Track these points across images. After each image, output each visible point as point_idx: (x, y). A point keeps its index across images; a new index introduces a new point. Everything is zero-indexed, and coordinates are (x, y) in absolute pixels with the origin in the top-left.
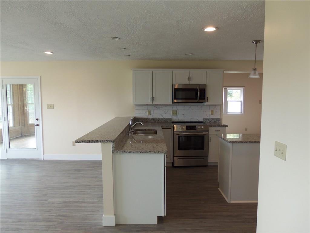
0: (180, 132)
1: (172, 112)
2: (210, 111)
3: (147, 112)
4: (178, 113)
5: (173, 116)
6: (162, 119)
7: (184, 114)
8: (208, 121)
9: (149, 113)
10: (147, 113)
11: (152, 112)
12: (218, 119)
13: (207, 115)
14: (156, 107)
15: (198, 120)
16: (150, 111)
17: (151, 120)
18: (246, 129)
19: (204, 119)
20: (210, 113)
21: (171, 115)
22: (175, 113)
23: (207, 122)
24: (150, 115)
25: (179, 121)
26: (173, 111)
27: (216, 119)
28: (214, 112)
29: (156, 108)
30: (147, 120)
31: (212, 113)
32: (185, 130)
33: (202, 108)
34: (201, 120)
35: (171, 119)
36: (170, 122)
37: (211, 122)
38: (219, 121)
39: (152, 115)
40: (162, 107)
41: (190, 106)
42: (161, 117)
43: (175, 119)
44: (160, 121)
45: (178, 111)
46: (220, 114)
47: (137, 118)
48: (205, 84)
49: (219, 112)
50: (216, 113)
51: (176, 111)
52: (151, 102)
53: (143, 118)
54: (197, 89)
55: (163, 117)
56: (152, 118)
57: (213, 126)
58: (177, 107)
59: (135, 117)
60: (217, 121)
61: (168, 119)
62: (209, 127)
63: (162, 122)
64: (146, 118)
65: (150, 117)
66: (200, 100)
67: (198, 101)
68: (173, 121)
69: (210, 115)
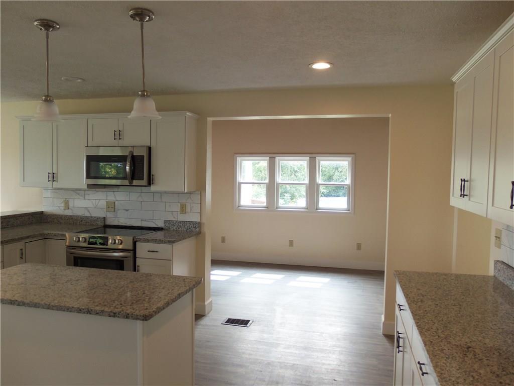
0: (77, 249)
1: (107, 205)
2: (179, 204)
3: (62, 203)
4: (116, 207)
5: (108, 213)
7: (127, 210)
8: (175, 228)
9: (67, 204)
10: (63, 205)
11: (71, 205)
12: (194, 223)
13: (172, 214)
14: (79, 194)
15: (156, 224)
16: (68, 201)
17: (67, 220)
18: (359, 247)
19: (165, 222)
20: (179, 209)
21: (105, 210)
23: (172, 229)
24: (68, 209)
25: (120, 224)
27: (190, 222)
28: (188, 209)
29: (78, 196)
30: (61, 218)
31: (183, 210)
32: (85, 246)
33: (162, 197)
34: (161, 224)
35: (102, 219)
37: (180, 229)
38: (198, 229)
39: (72, 210)
40: (89, 194)
41: (139, 193)
42: (87, 214)
43: (111, 219)
44: (84, 221)
45: (116, 203)
46: (200, 213)
47: (45, 215)
48: (149, 145)
49: (197, 208)
50: (191, 210)
51: (114, 202)
52: (50, 182)
53: (55, 215)
54: (127, 156)
55: (90, 214)
56: (71, 216)
57: (142, 240)
58: (114, 195)
59: (42, 212)
60: (192, 229)
61: (98, 218)
62: (137, 243)
63: (88, 224)
64: (60, 215)
65: (68, 213)
66: (134, 181)
67: (131, 183)
68: (108, 222)
69: (179, 213)
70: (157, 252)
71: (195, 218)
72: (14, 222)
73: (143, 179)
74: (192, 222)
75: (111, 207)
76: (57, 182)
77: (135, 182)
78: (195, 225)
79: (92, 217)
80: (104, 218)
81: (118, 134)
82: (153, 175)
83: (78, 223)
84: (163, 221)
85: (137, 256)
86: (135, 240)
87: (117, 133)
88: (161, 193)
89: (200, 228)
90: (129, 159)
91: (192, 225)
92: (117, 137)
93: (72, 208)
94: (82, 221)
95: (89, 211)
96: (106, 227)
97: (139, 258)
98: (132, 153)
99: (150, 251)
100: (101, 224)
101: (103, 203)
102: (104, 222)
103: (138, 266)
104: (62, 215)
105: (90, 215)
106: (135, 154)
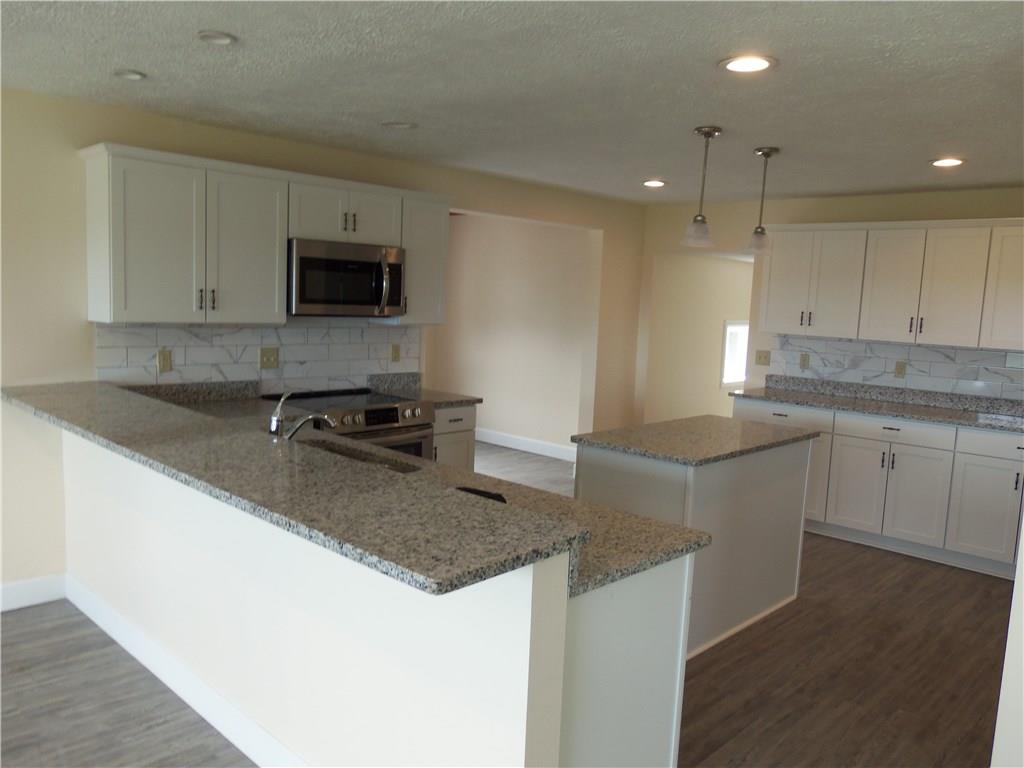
1: (262, 356)
2: (390, 346)
4: (281, 358)
5: (264, 372)
6: (222, 385)
7: (302, 363)
9: (167, 363)
10: (157, 362)
11: (178, 359)
13: (379, 364)
14: (197, 336)
15: (354, 384)
16: (170, 352)
17: (174, 394)
19: (371, 378)
21: (259, 366)
22: (271, 359)
24: (171, 369)
26: (264, 352)
28: (402, 353)
29: (195, 339)
31: (396, 356)
32: (362, 427)
33: (365, 335)
35: (256, 385)
36: (254, 395)
39: (179, 372)
40: (221, 335)
41: (325, 331)
42: (217, 378)
43: (271, 382)
44: (214, 394)
45: (281, 350)
46: (419, 358)
48: (399, 245)
49: (415, 350)
50: (407, 354)
51: (277, 349)
52: (202, 312)
55: (225, 377)
56: (183, 385)
57: (443, 405)
58: (278, 333)
61: (246, 383)
65: (173, 379)
68: (264, 390)
69: (389, 360)
70: (461, 420)
73: (399, 305)
74: (410, 373)
75: (273, 357)
77: (387, 310)
79: (230, 382)
80: (256, 382)
81: (352, 222)
82: (406, 298)
84: (367, 377)
87: (350, 219)
90: (385, 270)
92: (350, 226)
93: (182, 368)
94: (209, 393)
95: (221, 372)
101: (254, 353)
102: (256, 391)
103: (436, 448)
105: (225, 380)
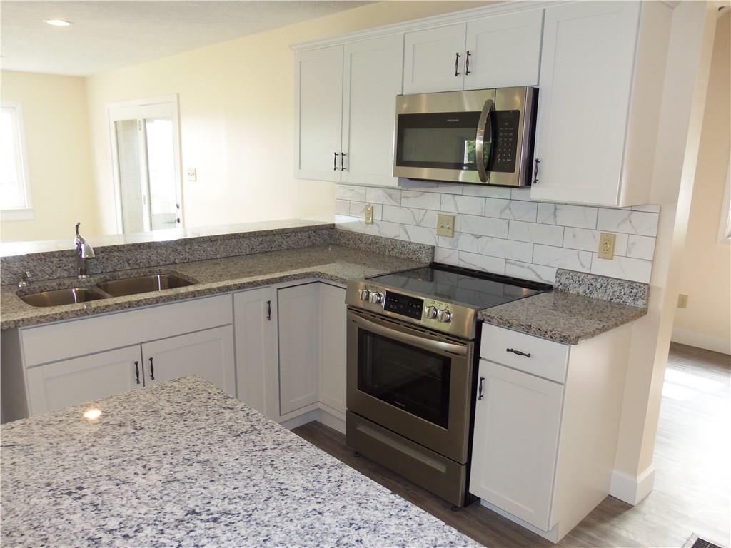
0: (365, 313)
1: (439, 222)
2: (598, 234)
3: (363, 210)
4: (457, 228)
5: (440, 238)
7: (479, 237)
8: (581, 291)
9: (369, 216)
12: (632, 285)
13: (579, 256)
15: (539, 276)
16: (372, 207)
17: (370, 244)
19: (560, 272)
20: (595, 246)
21: (436, 232)
22: (445, 227)
23: (573, 292)
24: (372, 223)
25: (462, 265)
26: (441, 219)
27: (623, 282)
28: (620, 248)
29: (390, 199)
30: (360, 240)
31: (607, 247)
33: (558, 213)
34: (548, 277)
35: (429, 250)
37: (595, 296)
39: (378, 225)
40: (408, 198)
41: (506, 204)
42: (403, 237)
43: (447, 251)
45: (458, 219)
46: (653, 262)
47: (337, 231)
48: (534, 83)
49: (645, 248)
50: (629, 251)
51: (454, 217)
52: (338, 171)
53: (353, 233)
54: (480, 113)
55: (409, 237)
56: (376, 237)
57: (495, 321)
58: (455, 201)
59: (334, 225)
60: (624, 298)
61: (422, 247)
62: (483, 323)
63: (403, 256)
64: (358, 234)
65: (372, 231)
66: (493, 174)
67: (484, 178)
68: (439, 258)
69: (595, 255)
70: (529, 356)
71: (639, 274)
72: (282, 243)
73: (513, 171)
74: (627, 281)
75: (448, 225)
76: (348, 170)
77: (494, 177)
78: (634, 291)
79: (410, 243)
80: (433, 248)
81: (464, 63)
82: (537, 161)
83: (387, 253)
84: (555, 270)
85: (481, 355)
86: (479, 317)
87: (462, 60)
88: (555, 203)
89: (648, 300)
90: (483, 121)
91: (627, 290)
92: (462, 69)
93: (378, 222)
94: (393, 249)
95: (406, 232)
96: (436, 266)
97: (485, 359)
98: (490, 105)
99: (511, 350)
100: (426, 260)
101: (433, 219)
102: (433, 258)
103: (482, 379)
104: (362, 235)
105: (407, 240)
106: (498, 108)
